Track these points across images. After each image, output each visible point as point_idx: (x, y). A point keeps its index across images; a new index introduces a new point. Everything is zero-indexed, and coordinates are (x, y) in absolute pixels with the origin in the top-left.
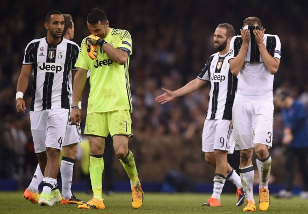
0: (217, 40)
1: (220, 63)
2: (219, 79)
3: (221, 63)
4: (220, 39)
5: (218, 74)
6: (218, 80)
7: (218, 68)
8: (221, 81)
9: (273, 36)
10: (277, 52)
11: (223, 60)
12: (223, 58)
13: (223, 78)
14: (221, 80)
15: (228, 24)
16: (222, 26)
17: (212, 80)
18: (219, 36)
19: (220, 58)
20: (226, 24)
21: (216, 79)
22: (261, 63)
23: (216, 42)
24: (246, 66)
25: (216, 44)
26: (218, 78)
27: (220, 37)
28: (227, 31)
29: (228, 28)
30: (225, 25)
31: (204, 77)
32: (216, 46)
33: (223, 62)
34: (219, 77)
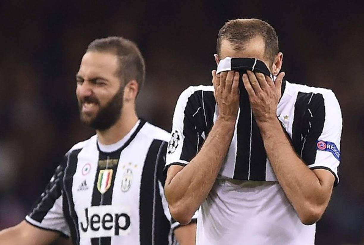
0: (89, 93)
1: (106, 173)
2: (108, 225)
3: (111, 171)
4: (99, 91)
5: (102, 210)
6: (105, 228)
7: (103, 190)
8: (117, 233)
9: (315, 90)
10: (328, 147)
11: (115, 161)
12: (116, 155)
13: (122, 221)
14: (117, 228)
15: (121, 39)
16: (102, 48)
17: (85, 230)
18: (94, 81)
19: (103, 156)
20: (115, 38)
21: (95, 226)
22: (271, 183)
23: (88, 99)
24: (219, 193)
25: (87, 108)
26: (104, 222)
27: (98, 81)
28: (121, 61)
29: (121, 51)
30: (111, 43)
31: (49, 219)
32: (88, 114)
33: (115, 168)
34: (108, 218)
